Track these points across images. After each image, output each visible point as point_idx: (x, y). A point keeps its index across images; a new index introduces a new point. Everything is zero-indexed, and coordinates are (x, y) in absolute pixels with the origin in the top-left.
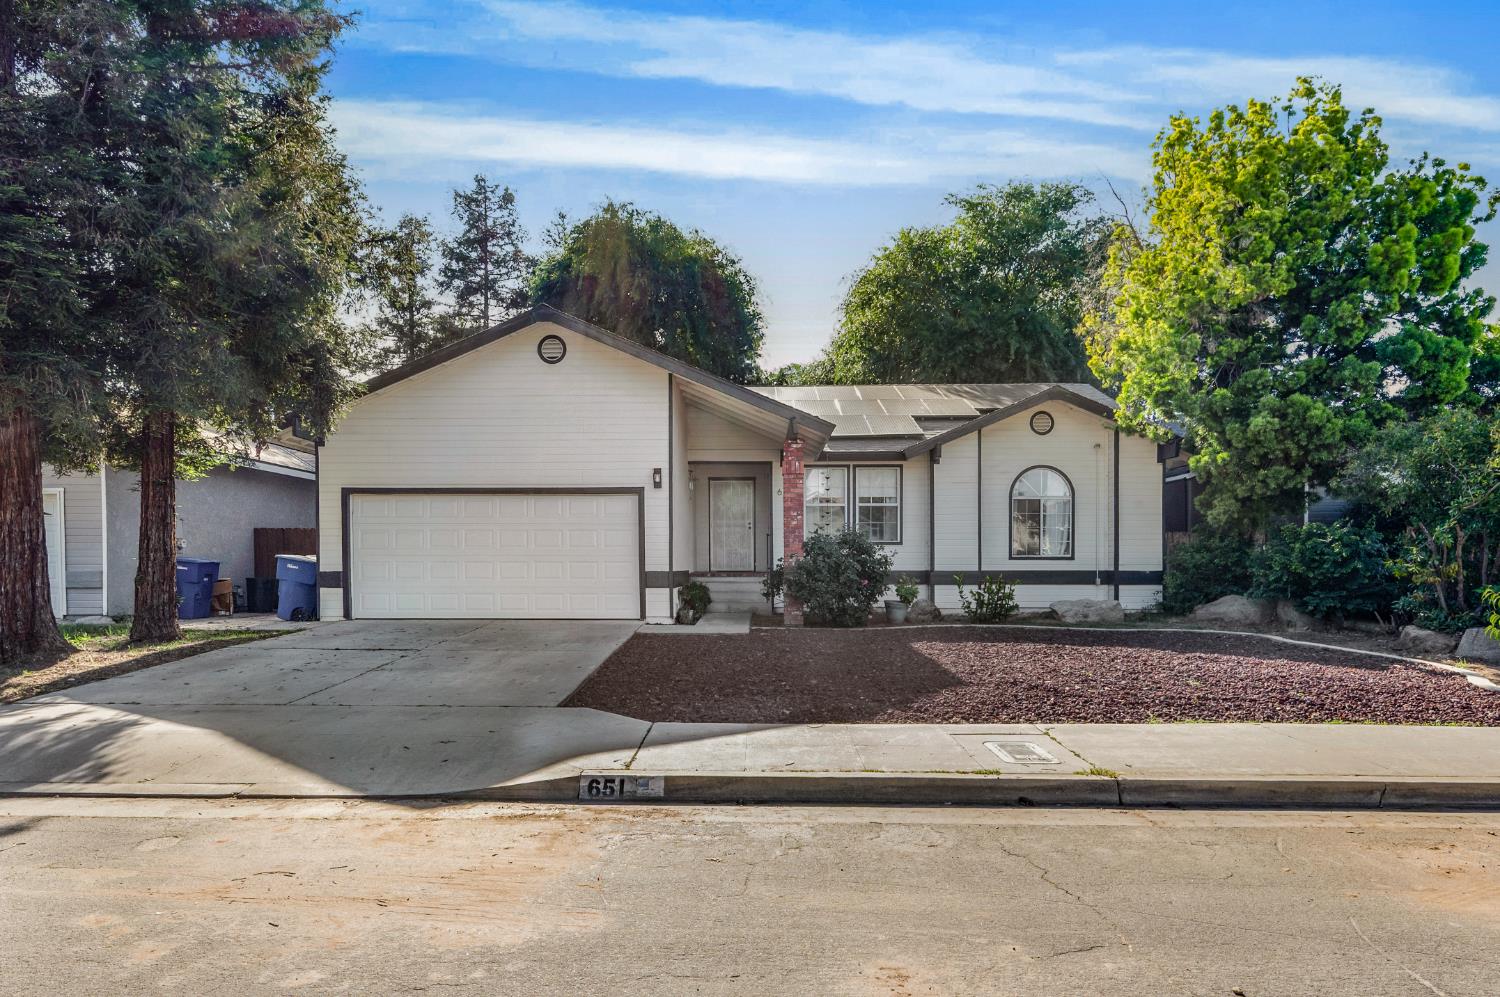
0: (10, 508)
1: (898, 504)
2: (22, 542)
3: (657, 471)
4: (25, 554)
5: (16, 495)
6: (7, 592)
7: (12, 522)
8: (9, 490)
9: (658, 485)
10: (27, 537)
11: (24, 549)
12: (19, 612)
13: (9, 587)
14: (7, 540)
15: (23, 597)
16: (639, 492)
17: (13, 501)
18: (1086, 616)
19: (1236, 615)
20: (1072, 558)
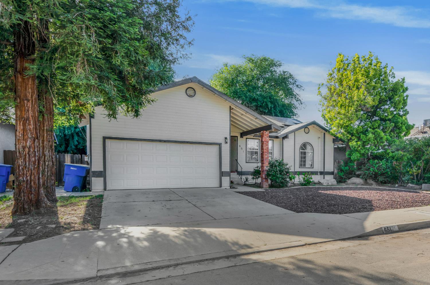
0: (29, 140)
1: (272, 151)
2: (35, 156)
3: (226, 138)
4: (36, 162)
5: (32, 134)
6: (27, 181)
7: (30, 147)
8: (28, 131)
9: (226, 143)
10: (37, 154)
11: (35, 160)
12: (33, 189)
13: (29, 178)
14: (27, 155)
15: (34, 183)
16: (220, 145)
17: (30, 137)
18: (328, 183)
19: (359, 183)
20: (313, 168)
